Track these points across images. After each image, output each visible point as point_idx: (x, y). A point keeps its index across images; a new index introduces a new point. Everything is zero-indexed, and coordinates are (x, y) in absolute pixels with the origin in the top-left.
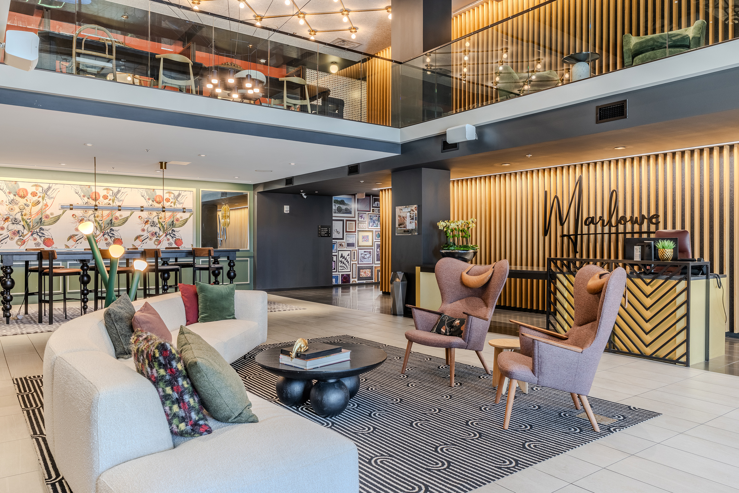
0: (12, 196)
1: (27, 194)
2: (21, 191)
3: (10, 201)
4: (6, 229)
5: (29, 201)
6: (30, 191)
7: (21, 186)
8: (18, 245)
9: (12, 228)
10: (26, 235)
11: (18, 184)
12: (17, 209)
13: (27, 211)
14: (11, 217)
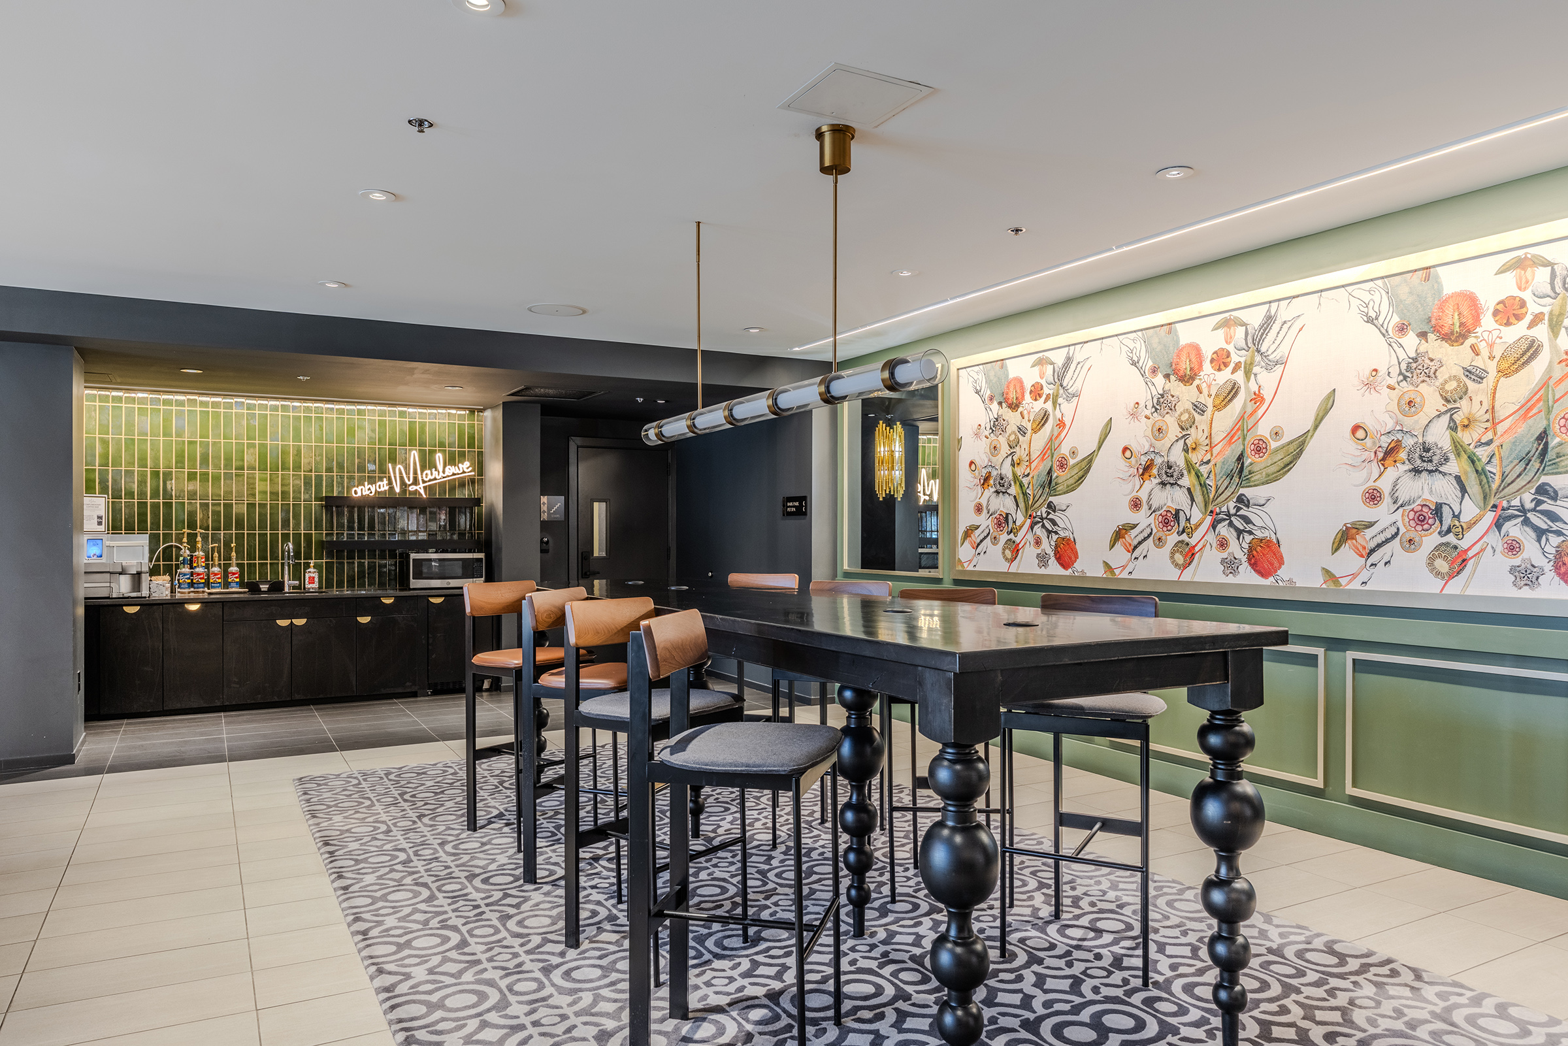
0: (1411, 341)
1: (1477, 320)
2: (1449, 310)
3: (1404, 366)
4: (1387, 500)
5: (1485, 352)
6: (1488, 301)
7: (1452, 282)
8: (1438, 574)
9: (1414, 494)
10: (1472, 524)
11: (1437, 277)
12: (1432, 402)
13: (1474, 406)
14: (1409, 442)
